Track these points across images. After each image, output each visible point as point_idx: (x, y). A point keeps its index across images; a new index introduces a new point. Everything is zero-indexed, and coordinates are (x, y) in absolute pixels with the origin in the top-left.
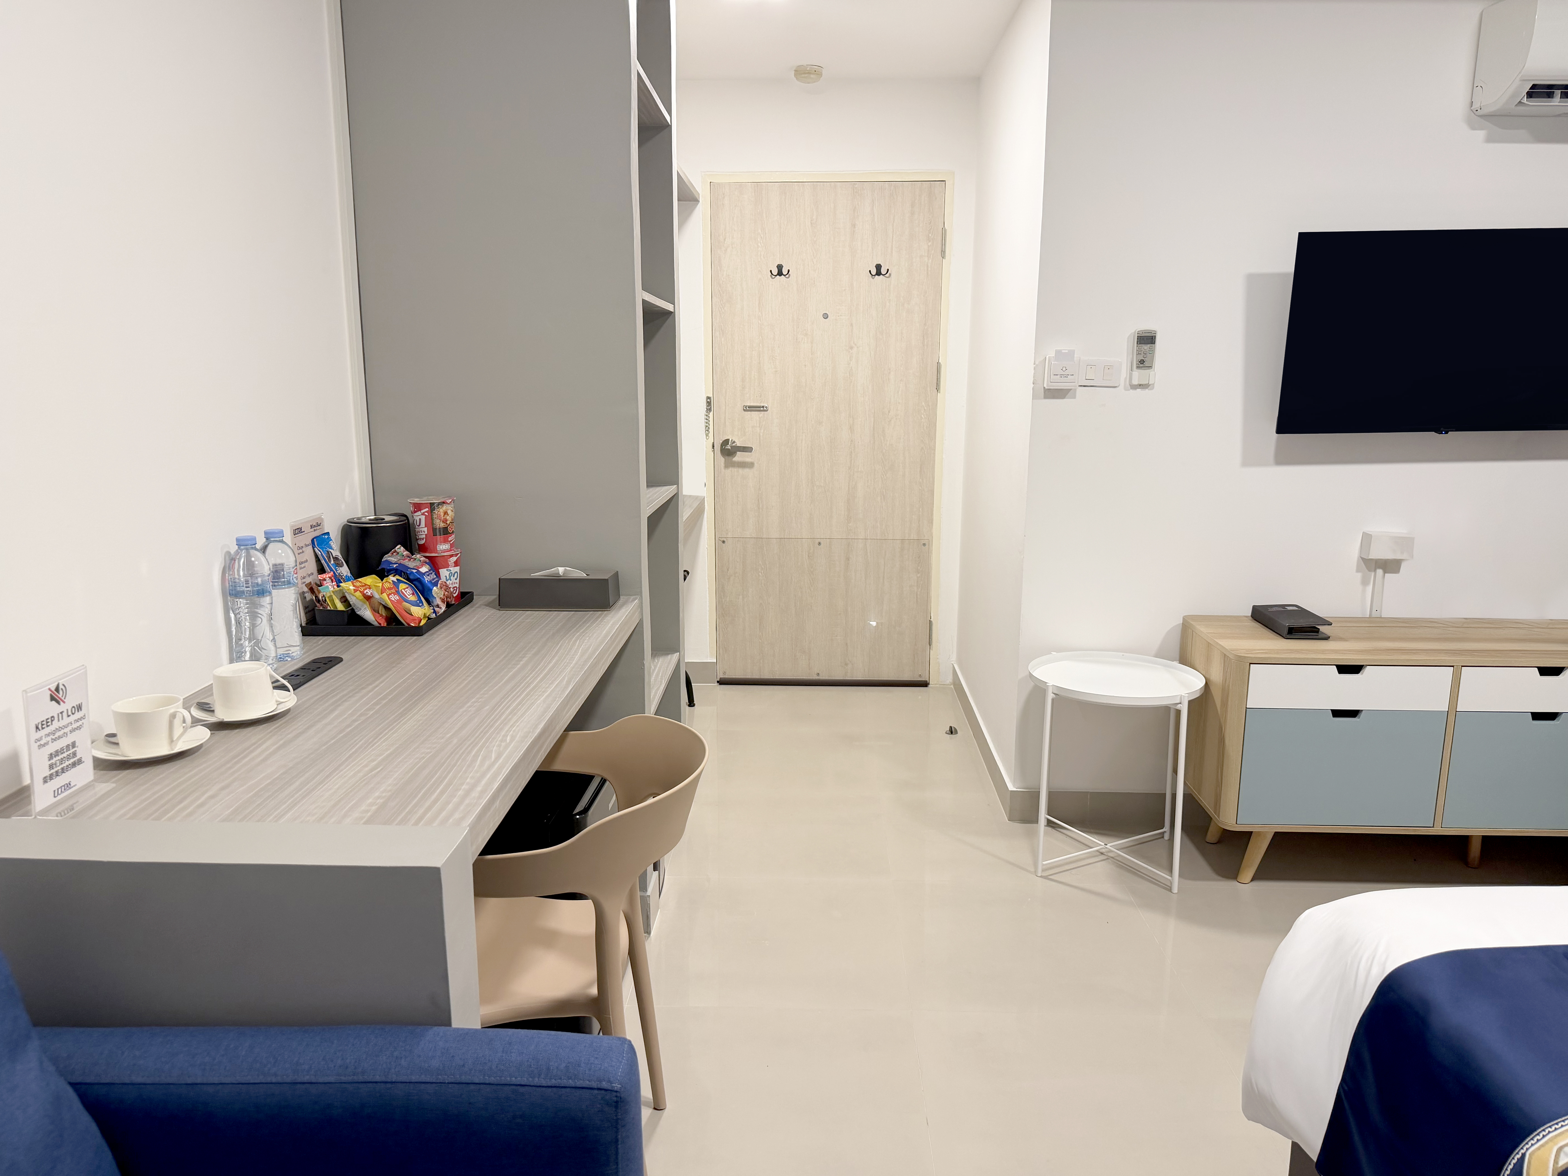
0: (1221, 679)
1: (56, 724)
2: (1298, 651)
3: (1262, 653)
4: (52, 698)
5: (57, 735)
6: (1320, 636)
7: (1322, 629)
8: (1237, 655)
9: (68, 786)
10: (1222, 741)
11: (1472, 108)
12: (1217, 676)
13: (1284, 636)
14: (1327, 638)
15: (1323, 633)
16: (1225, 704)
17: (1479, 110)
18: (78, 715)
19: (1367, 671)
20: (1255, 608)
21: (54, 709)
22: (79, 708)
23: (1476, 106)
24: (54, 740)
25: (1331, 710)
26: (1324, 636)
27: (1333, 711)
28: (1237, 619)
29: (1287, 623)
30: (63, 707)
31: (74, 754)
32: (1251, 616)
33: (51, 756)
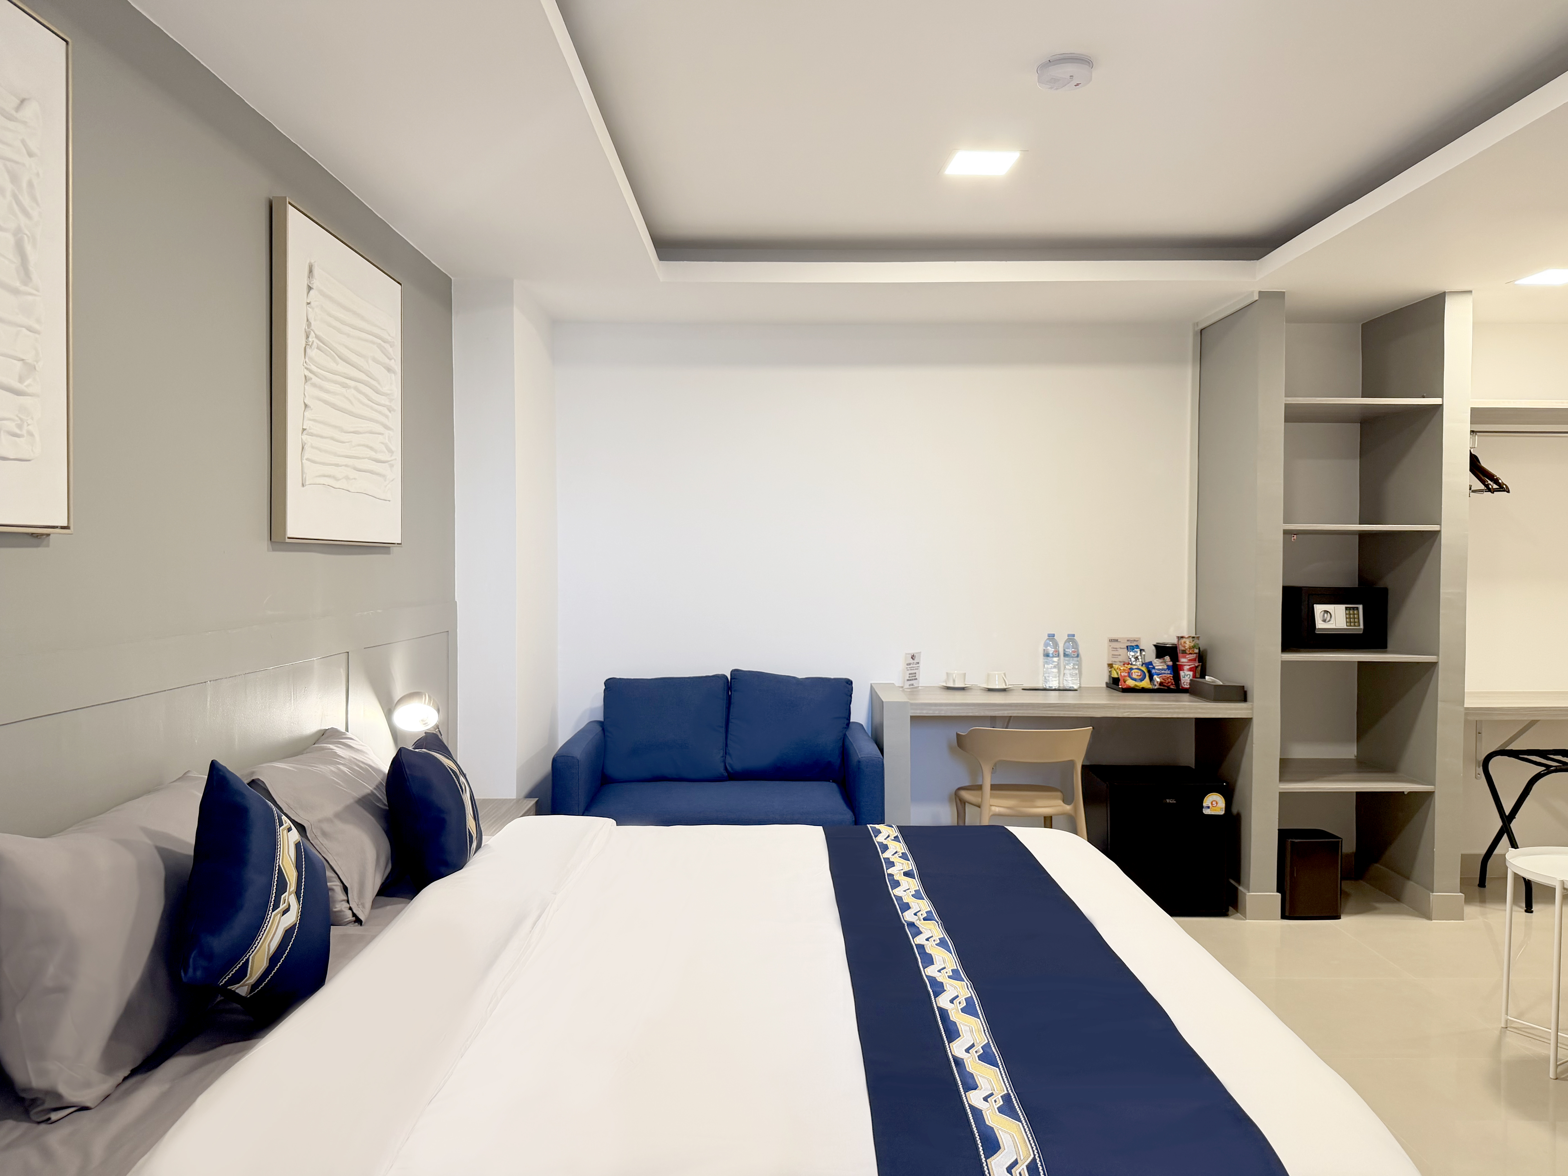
1: (911, 666)
4: (912, 658)
5: (912, 668)
9: (913, 685)
18: (918, 665)
21: (911, 661)
22: (918, 663)
24: (911, 670)
30: (914, 661)
31: (915, 676)
33: (910, 674)
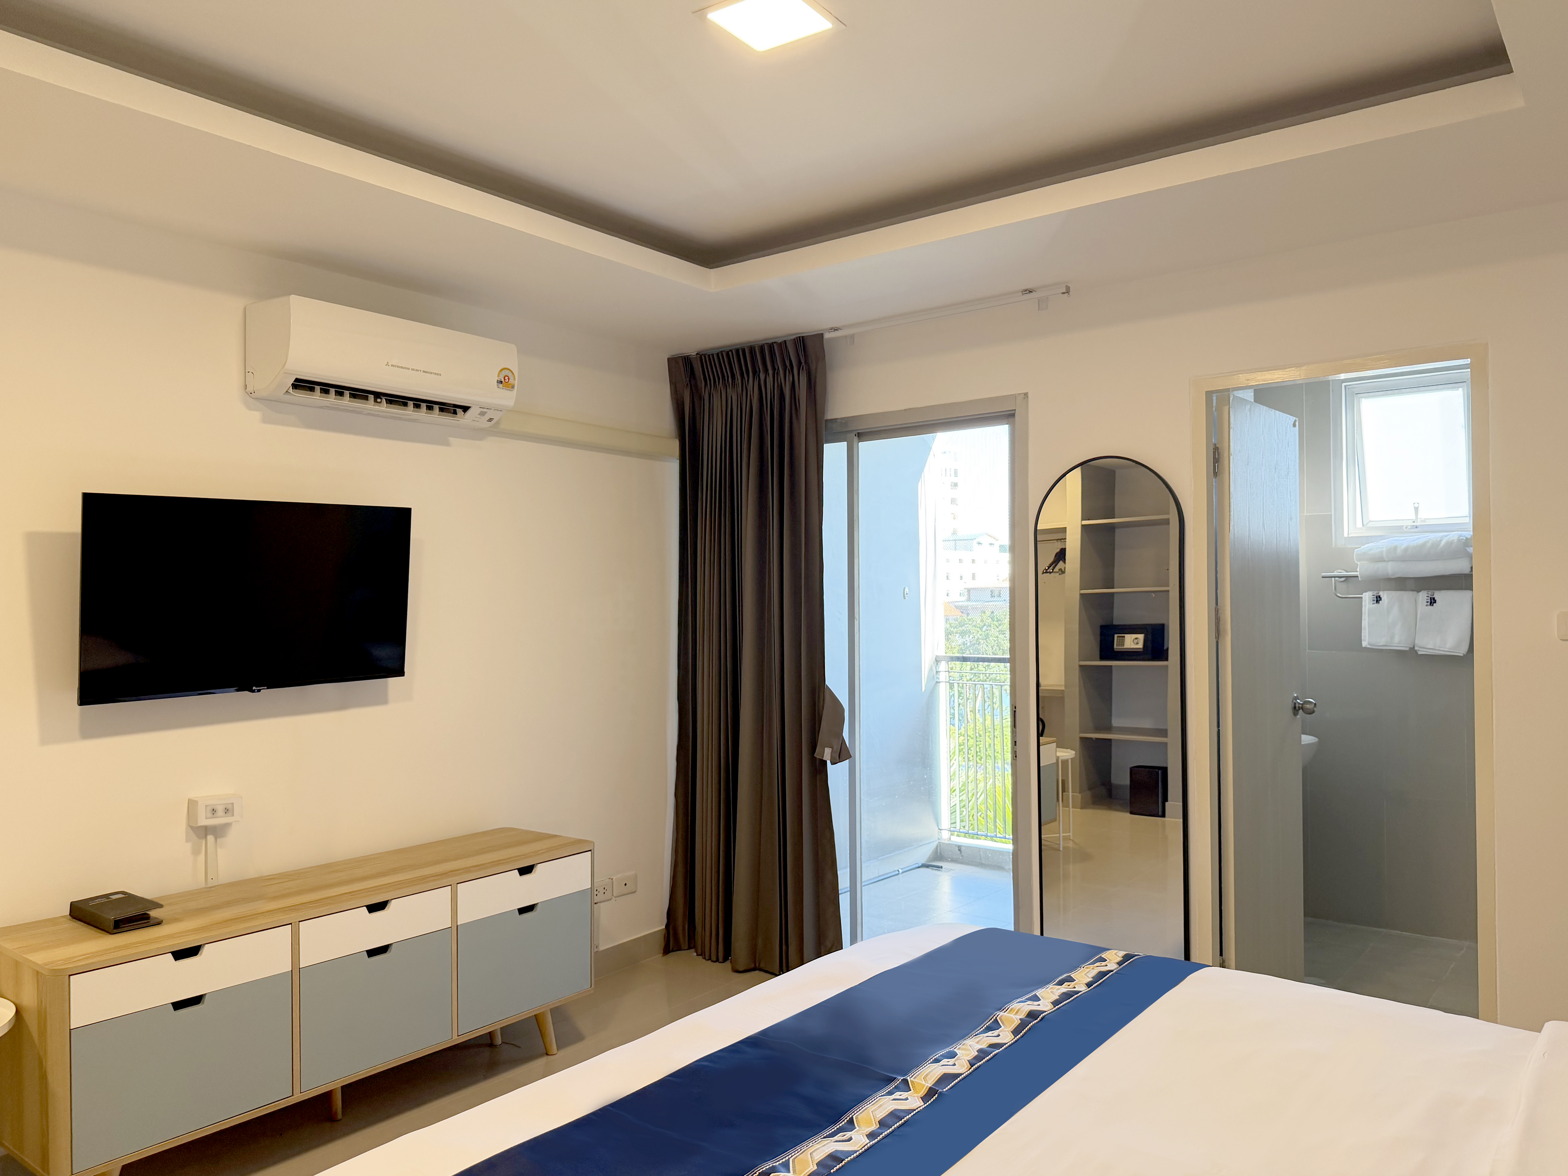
0: (36, 1002)
2: (126, 947)
3: (83, 959)
6: (152, 922)
7: (153, 913)
8: (52, 970)
10: (43, 1078)
11: (246, 390)
12: (29, 999)
13: (110, 931)
14: (159, 923)
15: (156, 918)
16: (43, 1032)
17: (253, 393)
19: (206, 950)
20: (73, 905)
23: (250, 389)
25: (172, 1003)
26: (156, 921)
27: (173, 1004)
28: (53, 921)
29: (112, 916)
32: (70, 915)
